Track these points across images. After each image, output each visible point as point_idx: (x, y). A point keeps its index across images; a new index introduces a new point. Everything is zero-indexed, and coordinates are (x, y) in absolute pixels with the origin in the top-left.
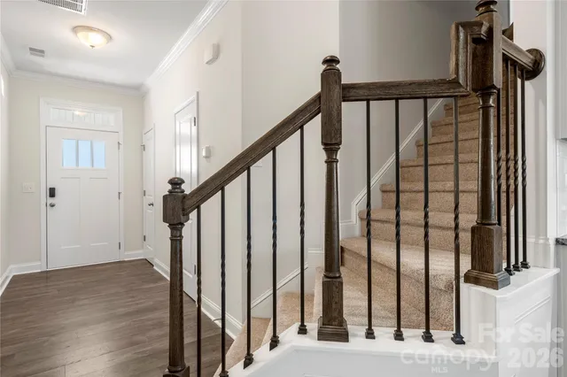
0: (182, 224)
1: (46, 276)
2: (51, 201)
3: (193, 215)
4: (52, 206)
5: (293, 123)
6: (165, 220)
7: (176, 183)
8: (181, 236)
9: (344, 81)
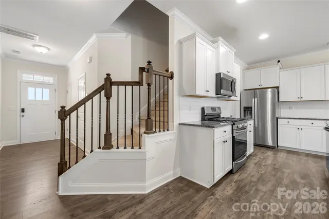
0: (65, 119)
1: (20, 146)
2: (22, 114)
3: (68, 117)
4: (23, 116)
5: (98, 91)
6: (59, 118)
7: (63, 107)
8: (64, 123)
9: (113, 81)
